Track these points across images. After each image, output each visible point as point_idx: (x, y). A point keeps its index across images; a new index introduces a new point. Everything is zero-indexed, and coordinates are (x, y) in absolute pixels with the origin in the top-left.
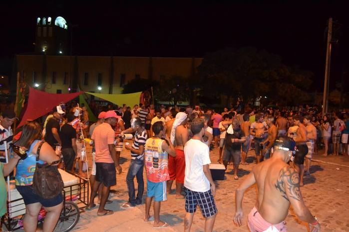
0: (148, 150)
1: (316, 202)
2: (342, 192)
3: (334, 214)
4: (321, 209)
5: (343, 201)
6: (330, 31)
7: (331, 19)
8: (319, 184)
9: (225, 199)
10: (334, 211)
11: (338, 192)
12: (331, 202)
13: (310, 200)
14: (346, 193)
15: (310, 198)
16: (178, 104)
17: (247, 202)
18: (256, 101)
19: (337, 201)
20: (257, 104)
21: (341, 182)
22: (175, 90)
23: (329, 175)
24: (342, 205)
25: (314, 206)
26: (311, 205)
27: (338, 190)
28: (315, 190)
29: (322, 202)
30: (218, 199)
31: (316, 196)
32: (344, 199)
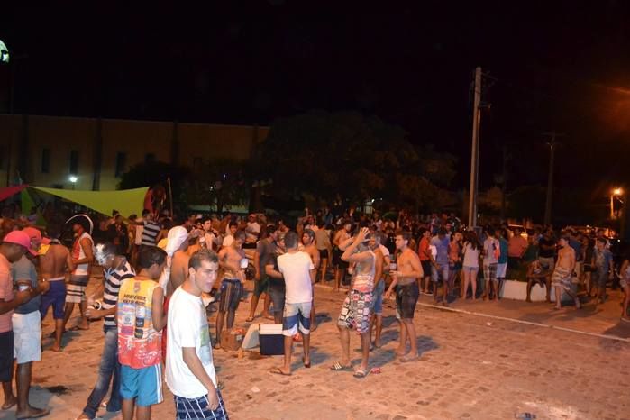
0: (126, 302)
1: (445, 387)
2: (490, 366)
3: (472, 409)
4: (452, 400)
5: (490, 382)
6: (478, 89)
7: (479, 69)
8: (456, 352)
9: (284, 392)
10: (474, 402)
11: (484, 367)
12: (470, 387)
13: (437, 384)
14: (497, 367)
15: (437, 381)
16: (224, 210)
17: (325, 396)
18: (366, 205)
19: (481, 384)
20: (368, 210)
21: (492, 347)
22: (218, 185)
23: (473, 336)
24: (488, 390)
25: (442, 395)
26: (437, 394)
27: (485, 363)
28: (447, 364)
29: (457, 387)
30: (271, 392)
31: (447, 376)
32: (493, 379)
